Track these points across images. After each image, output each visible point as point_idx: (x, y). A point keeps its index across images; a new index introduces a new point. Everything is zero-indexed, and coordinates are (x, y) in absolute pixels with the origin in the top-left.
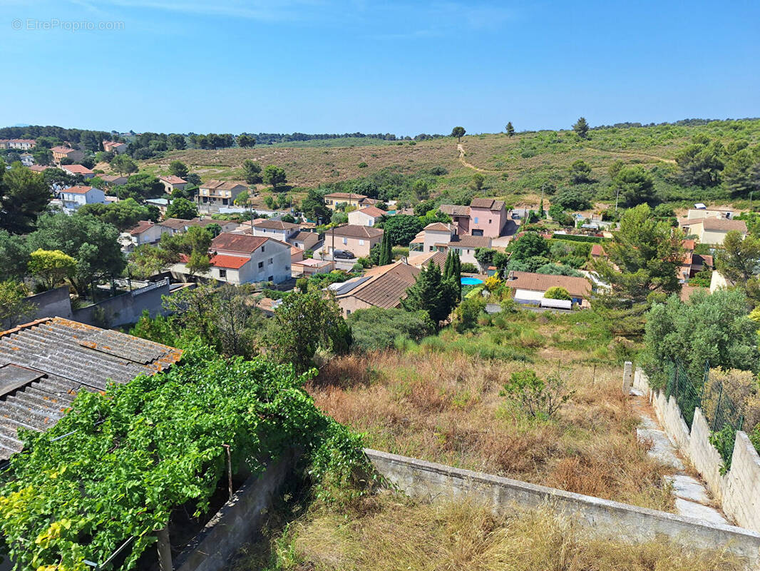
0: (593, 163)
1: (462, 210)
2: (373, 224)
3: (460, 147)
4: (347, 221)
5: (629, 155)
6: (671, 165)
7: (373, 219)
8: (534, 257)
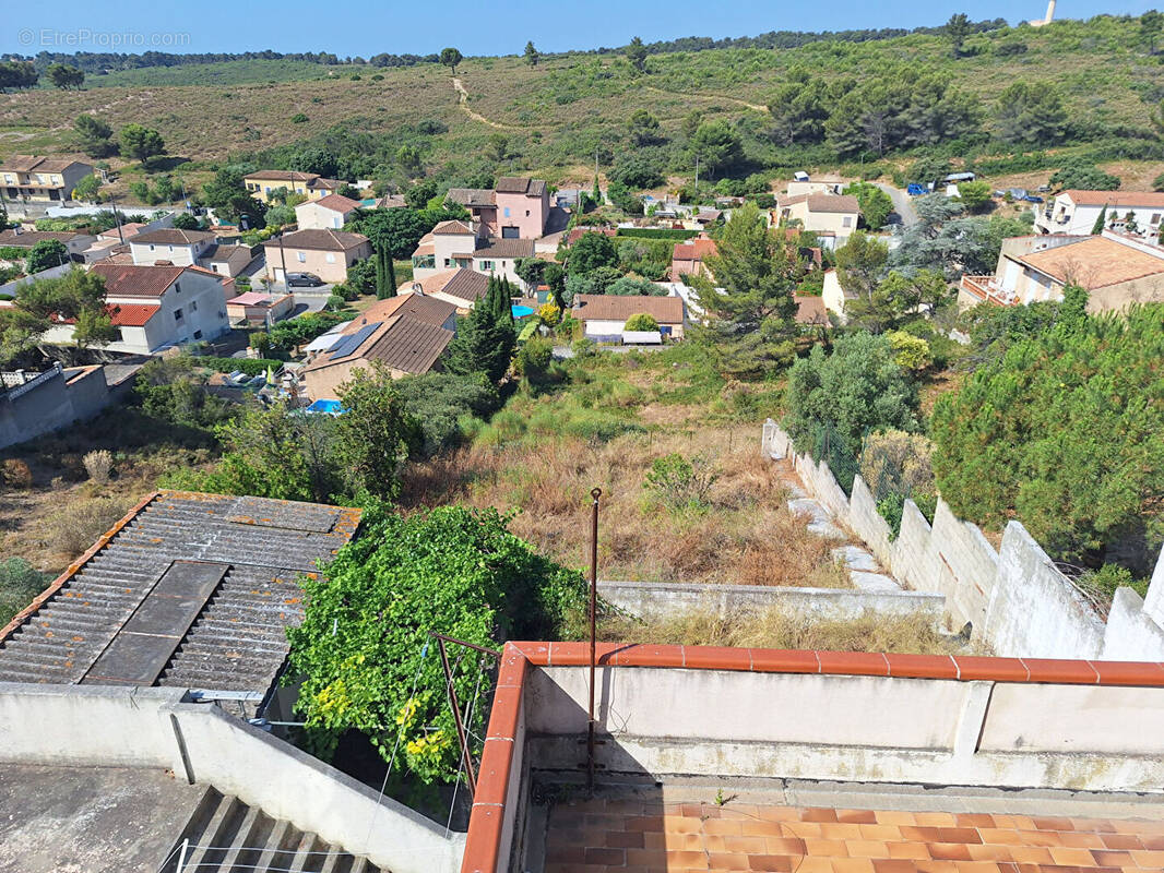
0: (658, 113)
1: (482, 197)
2: (341, 225)
3: (457, 83)
4: (294, 219)
5: (706, 98)
6: (763, 114)
7: (340, 216)
8: (601, 269)
